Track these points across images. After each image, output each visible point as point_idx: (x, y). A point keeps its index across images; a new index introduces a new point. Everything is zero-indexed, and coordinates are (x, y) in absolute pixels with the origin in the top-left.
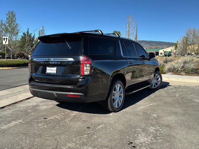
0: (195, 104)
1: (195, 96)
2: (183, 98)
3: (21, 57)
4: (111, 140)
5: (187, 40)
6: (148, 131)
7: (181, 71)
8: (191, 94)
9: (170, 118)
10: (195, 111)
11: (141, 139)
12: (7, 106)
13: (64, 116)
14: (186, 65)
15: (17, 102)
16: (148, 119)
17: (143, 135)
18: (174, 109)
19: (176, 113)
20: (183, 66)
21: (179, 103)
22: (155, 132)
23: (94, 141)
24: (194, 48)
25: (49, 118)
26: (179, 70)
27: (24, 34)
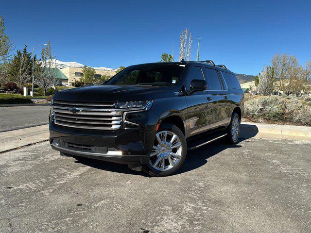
0: (271, 167)
1: (274, 155)
2: (253, 157)
3: (12, 90)
4: (112, 226)
5: (273, 72)
6: (181, 210)
7: (259, 117)
8: (269, 151)
9: (224, 189)
10: (269, 178)
11: (165, 225)
13: (44, 183)
14: (266, 107)
16: (188, 190)
17: (171, 218)
18: (234, 175)
19: (236, 182)
20: (261, 109)
21: (246, 165)
22: (193, 212)
23: (81, 228)
24: (283, 85)
25: (15, 188)
26: (255, 115)
27: (19, 53)
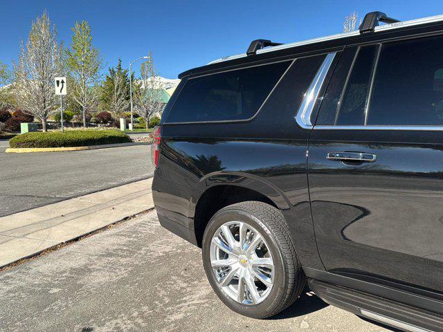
3: (105, 122)
12: (9, 265)
15: (42, 252)
27: (112, 72)
